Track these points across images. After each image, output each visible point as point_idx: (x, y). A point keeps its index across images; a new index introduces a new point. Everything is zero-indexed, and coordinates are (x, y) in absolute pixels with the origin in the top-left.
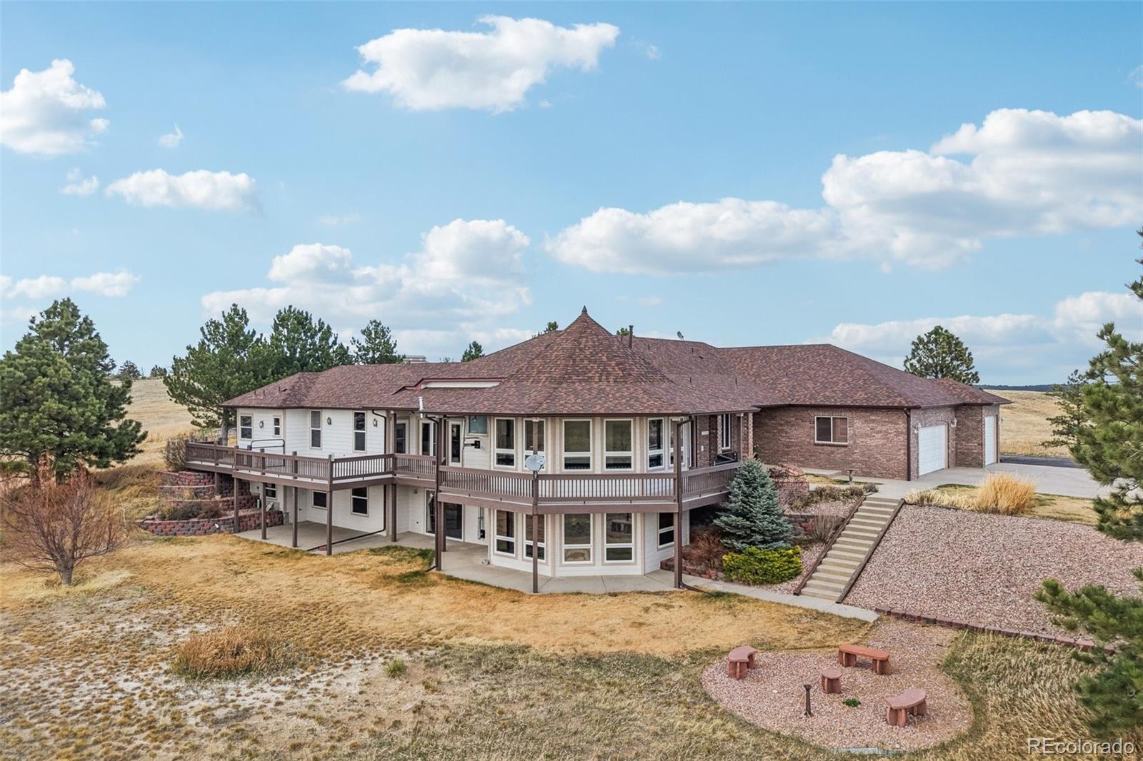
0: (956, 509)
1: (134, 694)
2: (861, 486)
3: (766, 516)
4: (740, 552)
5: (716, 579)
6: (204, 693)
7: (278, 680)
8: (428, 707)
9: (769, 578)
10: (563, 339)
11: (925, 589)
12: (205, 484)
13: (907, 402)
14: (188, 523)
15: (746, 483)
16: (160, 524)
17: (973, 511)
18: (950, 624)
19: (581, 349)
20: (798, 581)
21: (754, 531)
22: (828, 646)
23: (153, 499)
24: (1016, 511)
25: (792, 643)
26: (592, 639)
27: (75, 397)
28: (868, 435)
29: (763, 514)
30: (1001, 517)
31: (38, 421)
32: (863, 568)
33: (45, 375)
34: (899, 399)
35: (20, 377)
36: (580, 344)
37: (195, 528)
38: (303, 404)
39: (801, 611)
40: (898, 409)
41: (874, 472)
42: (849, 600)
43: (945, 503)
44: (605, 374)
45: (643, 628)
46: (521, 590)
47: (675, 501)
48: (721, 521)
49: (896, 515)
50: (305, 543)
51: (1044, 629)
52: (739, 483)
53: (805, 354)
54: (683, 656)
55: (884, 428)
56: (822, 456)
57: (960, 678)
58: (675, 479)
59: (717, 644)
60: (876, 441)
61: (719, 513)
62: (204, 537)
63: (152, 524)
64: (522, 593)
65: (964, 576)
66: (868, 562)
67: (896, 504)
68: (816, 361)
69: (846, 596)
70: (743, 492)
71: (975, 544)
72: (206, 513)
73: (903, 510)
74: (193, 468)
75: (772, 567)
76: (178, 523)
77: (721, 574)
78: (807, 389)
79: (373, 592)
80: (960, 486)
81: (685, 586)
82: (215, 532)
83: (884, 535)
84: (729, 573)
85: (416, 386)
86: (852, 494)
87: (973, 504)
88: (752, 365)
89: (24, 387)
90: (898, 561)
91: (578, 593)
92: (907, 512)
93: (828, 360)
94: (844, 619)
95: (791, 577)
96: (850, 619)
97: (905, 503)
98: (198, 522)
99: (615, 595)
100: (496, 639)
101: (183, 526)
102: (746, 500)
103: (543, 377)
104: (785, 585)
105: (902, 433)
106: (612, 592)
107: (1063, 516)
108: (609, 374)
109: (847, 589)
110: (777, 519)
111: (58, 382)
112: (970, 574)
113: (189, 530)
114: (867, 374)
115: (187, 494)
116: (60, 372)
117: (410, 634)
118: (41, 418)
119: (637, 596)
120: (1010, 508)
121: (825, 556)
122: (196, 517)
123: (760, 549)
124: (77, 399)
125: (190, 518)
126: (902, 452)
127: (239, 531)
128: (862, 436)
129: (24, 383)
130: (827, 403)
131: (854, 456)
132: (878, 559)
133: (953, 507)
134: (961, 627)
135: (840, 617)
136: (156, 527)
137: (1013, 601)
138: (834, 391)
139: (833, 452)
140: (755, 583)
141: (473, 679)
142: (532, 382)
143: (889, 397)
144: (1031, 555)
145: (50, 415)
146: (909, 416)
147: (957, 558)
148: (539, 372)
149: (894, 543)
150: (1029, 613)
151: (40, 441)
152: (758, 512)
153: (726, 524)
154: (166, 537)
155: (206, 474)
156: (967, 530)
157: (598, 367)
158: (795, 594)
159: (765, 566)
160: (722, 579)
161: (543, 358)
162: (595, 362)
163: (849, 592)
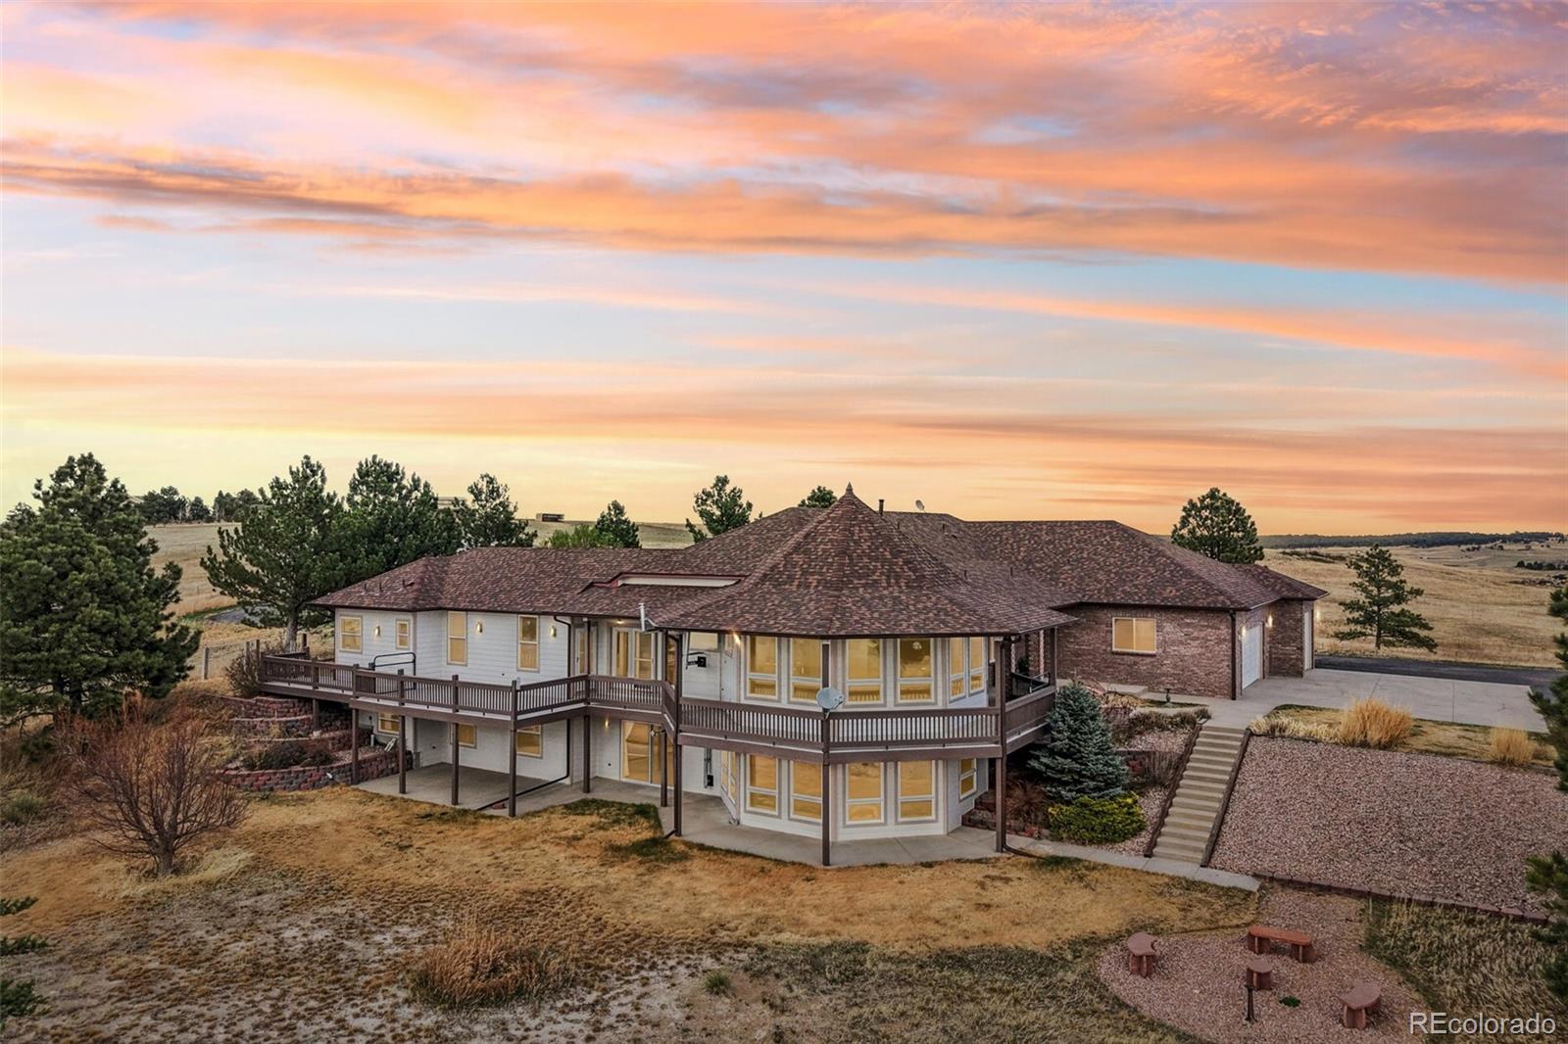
0: (1316, 742)
1: (382, 1035)
2: (1190, 710)
3: (1100, 756)
4: (1068, 803)
5: (1039, 838)
6: (477, 1028)
7: (566, 1005)
8: (788, 1034)
9: (1111, 835)
10: (827, 528)
11: (1305, 847)
12: (295, 715)
13: (1233, 603)
14: (290, 772)
15: (1071, 715)
16: (249, 775)
17: (1336, 744)
18: (1349, 892)
19: (855, 542)
20: (1144, 838)
21: (1084, 776)
22: (1223, 927)
23: (226, 738)
24: (1388, 745)
25: (1179, 924)
26: (938, 930)
27: (119, 599)
28: (1181, 643)
29: (1096, 754)
30: (1371, 751)
31: (75, 635)
32: (1221, 821)
33: (79, 569)
34: (1221, 598)
35: (48, 573)
36: (853, 535)
37: (300, 780)
38: (440, 603)
39: (1167, 880)
40: (1224, 610)
41: (1189, 689)
42: (1216, 860)
43: (1301, 734)
44: (893, 576)
45: (994, 911)
46: (809, 863)
47: (996, 743)
48: (1041, 763)
49: (1245, 750)
50: (471, 800)
51: (1458, 895)
52: (1063, 716)
53: (1085, 534)
54: (1061, 948)
55: (1202, 635)
56: (1122, 667)
57: (1393, 962)
58: (997, 715)
59: (1094, 930)
60: (1192, 650)
61: (1037, 753)
62: (315, 792)
63: (236, 776)
64: (811, 866)
65: (1348, 829)
66: (1225, 812)
67: (1241, 736)
68: (1102, 545)
69: (1211, 857)
70: (1069, 727)
71: (1350, 787)
72: (313, 758)
73: (1252, 743)
74: (272, 691)
75: (1113, 822)
76: (275, 774)
77: (1046, 832)
78: (1100, 582)
79: (610, 870)
80: (1303, 707)
81: (1009, 850)
82: (327, 784)
83: (1236, 777)
84: (1056, 830)
85: (610, 582)
86: (1182, 722)
87: (1336, 736)
88: (1019, 548)
89: (52, 587)
90: (1263, 811)
91: (883, 865)
92: (1256, 747)
93: (1118, 543)
94: (1222, 888)
95: (1135, 833)
96: (1229, 889)
97: (1252, 734)
98: (304, 772)
99: (929, 865)
100: (817, 934)
101: (283, 778)
102: (1073, 736)
103: (813, 580)
104: (1129, 843)
105: (1225, 640)
106: (924, 861)
107: (1443, 750)
108: (898, 577)
109: (1210, 848)
110: (1112, 760)
111: (97, 579)
112: (1354, 826)
113: (291, 783)
114: (1172, 563)
115: (275, 730)
116: (101, 564)
117: (700, 931)
118: (80, 631)
119: (958, 866)
120: (1383, 740)
121: (1171, 805)
122: (297, 763)
123: (1094, 798)
124: (124, 602)
125: (291, 765)
126: (1226, 663)
127: (358, 782)
128: (1173, 643)
129: (51, 581)
130: (1131, 602)
131: (1164, 668)
132: (1238, 808)
133: (1310, 739)
134: (1361, 895)
135: (1216, 886)
136: (243, 780)
137: (1413, 860)
138: (1136, 586)
139: (1135, 663)
140: (1091, 842)
141: (823, 992)
142: (799, 586)
143: (1208, 595)
144: (1420, 801)
145: (90, 625)
146: (1234, 620)
147: (1333, 805)
148: (804, 573)
149: (1252, 787)
150: (1435, 875)
151: (82, 665)
152: (1090, 752)
153: (1047, 766)
154: (260, 795)
155: (296, 701)
156: (1336, 769)
157: (883, 566)
158: (1146, 856)
159: (1104, 821)
160: (1047, 838)
161: (805, 553)
162: (877, 559)
163: (1213, 851)
